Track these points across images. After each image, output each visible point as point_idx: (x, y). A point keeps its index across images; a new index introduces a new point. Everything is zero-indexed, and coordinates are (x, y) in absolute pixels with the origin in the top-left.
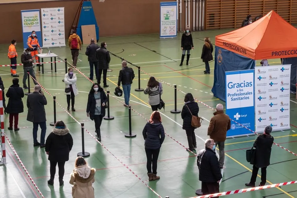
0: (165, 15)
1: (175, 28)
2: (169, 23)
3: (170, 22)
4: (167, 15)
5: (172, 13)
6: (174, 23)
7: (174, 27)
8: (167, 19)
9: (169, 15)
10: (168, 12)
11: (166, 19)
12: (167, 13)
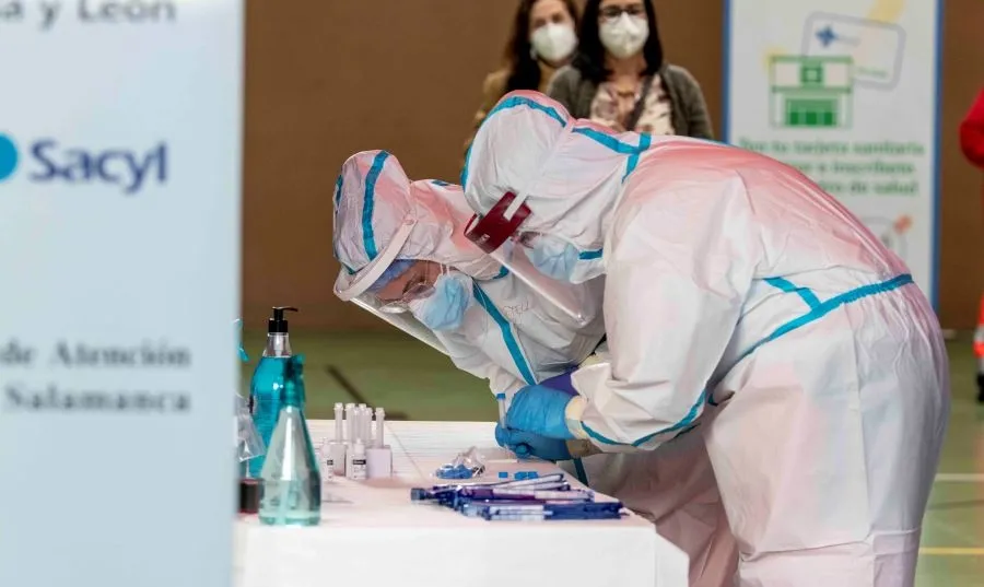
0: (790, 75)
1: (909, 234)
2: (838, 168)
3: (851, 158)
4: (812, 72)
5: (874, 51)
6: (904, 180)
7: (903, 225)
8: (811, 120)
9: (834, 76)
10: (827, 36)
11: (793, 120)
12: (816, 49)
